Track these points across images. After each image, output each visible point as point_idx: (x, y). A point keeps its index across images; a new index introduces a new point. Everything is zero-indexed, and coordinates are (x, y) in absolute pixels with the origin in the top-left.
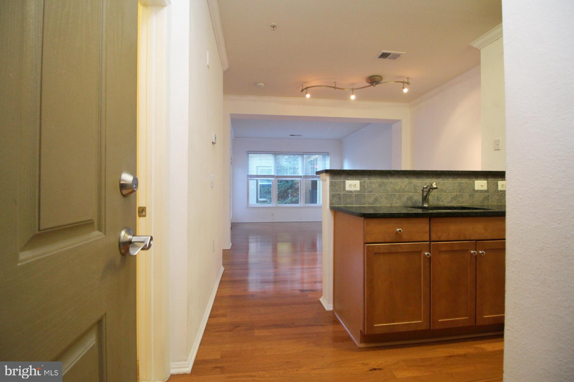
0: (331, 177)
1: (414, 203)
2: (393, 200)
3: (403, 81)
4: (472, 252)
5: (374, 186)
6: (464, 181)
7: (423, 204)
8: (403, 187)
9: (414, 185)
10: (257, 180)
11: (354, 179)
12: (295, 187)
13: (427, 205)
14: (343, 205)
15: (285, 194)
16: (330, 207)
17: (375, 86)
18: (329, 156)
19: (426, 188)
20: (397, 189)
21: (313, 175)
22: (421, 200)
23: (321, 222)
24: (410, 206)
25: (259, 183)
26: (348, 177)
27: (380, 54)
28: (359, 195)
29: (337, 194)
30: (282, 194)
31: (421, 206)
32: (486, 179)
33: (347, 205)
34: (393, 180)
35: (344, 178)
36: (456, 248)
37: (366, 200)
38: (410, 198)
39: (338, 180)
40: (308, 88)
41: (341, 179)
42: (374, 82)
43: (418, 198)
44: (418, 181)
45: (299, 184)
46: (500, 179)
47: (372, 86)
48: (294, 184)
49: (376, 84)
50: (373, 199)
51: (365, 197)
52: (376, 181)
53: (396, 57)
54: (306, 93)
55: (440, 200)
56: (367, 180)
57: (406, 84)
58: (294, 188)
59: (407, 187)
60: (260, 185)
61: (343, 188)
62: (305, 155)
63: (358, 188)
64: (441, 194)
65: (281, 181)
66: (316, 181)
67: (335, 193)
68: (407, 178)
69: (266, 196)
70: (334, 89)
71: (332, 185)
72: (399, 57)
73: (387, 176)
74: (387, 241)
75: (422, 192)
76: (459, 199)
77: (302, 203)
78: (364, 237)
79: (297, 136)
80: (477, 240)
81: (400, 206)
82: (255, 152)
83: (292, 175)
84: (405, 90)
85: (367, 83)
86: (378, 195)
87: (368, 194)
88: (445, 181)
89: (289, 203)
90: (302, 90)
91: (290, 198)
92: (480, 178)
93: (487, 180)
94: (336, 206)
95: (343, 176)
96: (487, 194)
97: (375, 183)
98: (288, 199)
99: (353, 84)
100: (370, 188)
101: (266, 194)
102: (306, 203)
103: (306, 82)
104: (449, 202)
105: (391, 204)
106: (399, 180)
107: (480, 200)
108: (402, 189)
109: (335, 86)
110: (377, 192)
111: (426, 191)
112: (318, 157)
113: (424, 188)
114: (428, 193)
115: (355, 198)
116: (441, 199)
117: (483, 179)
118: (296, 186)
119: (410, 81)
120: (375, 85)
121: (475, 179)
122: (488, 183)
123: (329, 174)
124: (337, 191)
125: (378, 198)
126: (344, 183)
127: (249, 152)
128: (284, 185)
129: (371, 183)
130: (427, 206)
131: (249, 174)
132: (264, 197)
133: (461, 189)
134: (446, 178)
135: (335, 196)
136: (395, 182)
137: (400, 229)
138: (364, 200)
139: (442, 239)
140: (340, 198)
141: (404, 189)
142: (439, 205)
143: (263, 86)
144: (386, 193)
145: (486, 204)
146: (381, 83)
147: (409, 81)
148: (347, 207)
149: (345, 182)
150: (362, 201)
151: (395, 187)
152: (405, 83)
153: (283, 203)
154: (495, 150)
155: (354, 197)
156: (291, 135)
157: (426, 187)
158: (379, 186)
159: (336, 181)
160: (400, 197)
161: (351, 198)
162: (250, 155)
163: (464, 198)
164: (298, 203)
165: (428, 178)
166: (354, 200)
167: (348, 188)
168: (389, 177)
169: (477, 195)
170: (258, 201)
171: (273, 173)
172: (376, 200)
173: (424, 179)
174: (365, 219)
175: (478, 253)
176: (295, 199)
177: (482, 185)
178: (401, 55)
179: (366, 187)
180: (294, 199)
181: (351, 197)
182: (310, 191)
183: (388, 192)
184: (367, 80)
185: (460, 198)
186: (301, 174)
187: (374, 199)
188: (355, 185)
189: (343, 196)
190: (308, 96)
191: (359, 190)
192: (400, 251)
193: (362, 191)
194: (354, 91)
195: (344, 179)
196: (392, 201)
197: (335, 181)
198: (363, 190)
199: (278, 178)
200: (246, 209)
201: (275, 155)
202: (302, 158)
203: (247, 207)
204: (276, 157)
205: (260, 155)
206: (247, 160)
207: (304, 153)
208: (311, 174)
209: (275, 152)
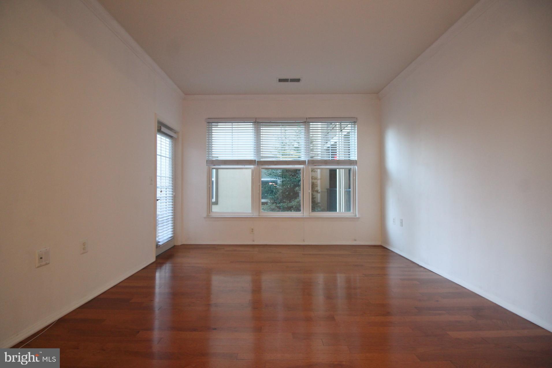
18: (356, 124)
21: (325, 159)
62: (311, 123)
79: (291, 80)
102: (312, 211)
127: (212, 121)
131: (212, 158)
156: (280, 80)
164: (300, 210)
176: (296, 202)
182: (327, 189)
186: (303, 158)
199: (262, 165)
200: (204, 218)
201: (256, 124)
202: (305, 130)
203: (207, 216)
204: (258, 127)
205: (231, 124)
206: (207, 134)
207: (308, 120)
208: (327, 157)
209: (256, 118)
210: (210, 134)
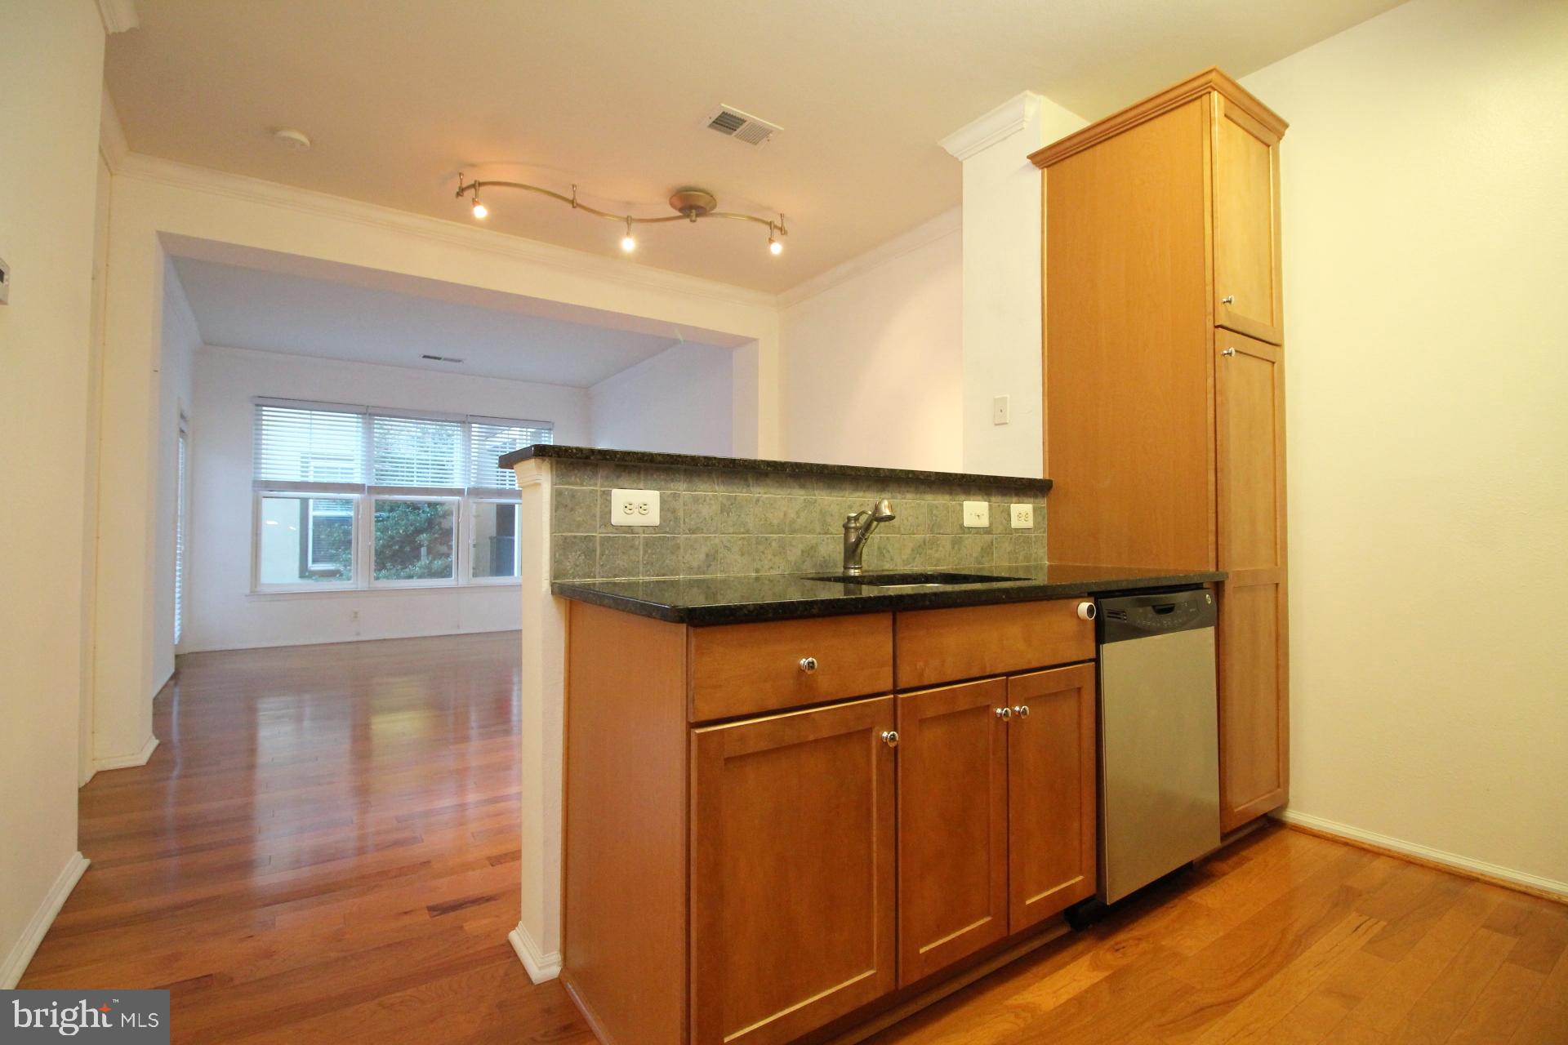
0: (557, 476)
1: (821, 566)
2: (763, 556)
3: (769, 221)
4: (999, 711)
5: (705, 511)
6: (939, 501)
7: (846, 568)
8: (792, 515)
9: (821, 510)
10: (304, 502)
11: (641, 486)
12: (443, 526)
13: (857, 571)
14: (603, 577)
15: (408, 549)
16: (552, 585)
17: (694, 221)
18: (552, 432)
19: (856, 519)
20: (775, 522)
21: (499, 486)
22: (840, 557)
23: (519, 632)
24: (810, 576)
25: (312, 513)
26: (618, 477)
27: (716, 115)
28: (657, 540)
29: (581, 537)
30: (397, 547)
31: (840, 575)
32: (985, 497)
33: (615, 576)
34: (762, 491)
35: (607, 477)
36: (963, 705)
37: (680, 558)
38: (809, 552)
39: (586, 486)
40: (481, 184)
41: (596, 485)
42: (691, 207)
43: (832, 550)
44: (831, 498)
45: (454, 518)
46: (1015, 499)
47: (688, 220)
48: (440, 517)
49: (697, 215)
50: (702, 556)
51: (679, 548)
52: (711, 494)
53: (758, 135)
54: (475, 202)
55: (887, 555)
56: (683, 490)
57: (777, 233)
58: (441, 529)
59: (803, 515)
60: (314, 517)
61: (601, 517)
62: (473, 425)
63: (653, 517)
64: (888, 538)
65: (393, 507)
66: (511, 508)
67: (573, 534)
68: (802, 486)
69: (337, 555)
70: (569, 206)
71: (560, 503)
72: (765, 139)
73: (746, 480)
74: (770, 707)
75: (843, 531)
76: (930, 551)
77: (461, 577)
78: (690, 701)
79: (446, 359)
80: (1008, 674)
81: (783, 576)
82: (288, 403)
83: (429, 485)
84: (776, 249)
85: (670, 206)
86: (717, 541)
87: (686, 539)
88: (898, 501)
89: (420, 577)
90: (461, 192)
91: (424, 560)
92: (974, 494)
93: (989, 502)
94: (577, 581)
95: (601, 473)
96: (988, 537)
97: (710, 499)
98: (419, 564)
99: (628, 204)
100: (694, 516)
101: (337, 549)
102: (475, 575)
103: (473, 165)
104: (907, 562)
105: (757, 571)
106: (782, 493)
107: (974, 555)
108: (787, 522)
109: (574, 196)
110: (715, 532)
111: (856, 529)
112: (518, 437)
113: (849, 519)
114: (863, 535)
115: (645, 552)
116: (888, 551)
117: (980, 498)
118: (445, 525)
119: (787, 226)
120: (694, 218)
121: (963, 497)
122: (990, 508)
123: (551, 464)
124: (579, 526)
125: (717, 552)
126: (607, 496)
127: (263, 401)
128: (403, 520)
129: (696, 500)
130: (857, 574)
131: (263, 475)
132: (331, 559)
133: (933, 525)
134: (899, 492)
135: (574, 543)
136: (767, 498)
137: (810, 659)
138: (674, 557)
139: (926, 682)
140: (589, 553)
141: (793, 522)
142: (883, 571)
143: (303, 144)
144: (743, 533)
145: (986, 565)
146: (712, 215)
147: (785, 224)
148: (615, 584)
149: (609, 494)
150: (667, 561)
151: (769, 515)
152: (776, 227)
153: (399, 577)
154: (996, 425)
155: (641, 547)
156: (425, 357)
157: (855, 517)
158: (722, 512)
159: (576, 490)
160: (782, 550)
161: (632, 552)
162: (268, 412)
163: (941, 548)
164: (449, 575)
165: (856, 490)
166: (641, 559)
167: (618, 517)
168: (751, 481)
169: (968, 540)
170: (304, 572)
171: (357, 479)
172: (711, 557)
173: (847, 493)
174: (691, 630)
175: (1013, 712)
176: (440, 562)
177: (978, 513)
178: (771, 132)
179: (681, 514)
180: (438, 564)
181: (632, 547)
182: (491, 538)
183: (748, 532)
184: (671, 198)
185: (932, 549)
186: (458, 484)
187: (707, 555)
188: (643, 508)
189: (602, 545)
190: (480, 212)
191: (658, 524)
192: (811, 738)
193: (668, 529)
194: (634, 225)
195: (606, 484)
196: (760, 560)
197: (571, 490)
198: (672, 523)
199: (378, 493)
200: (246, 596)
201: (367, 416)
202: (464, 436)
203: (251, 592)
204: (370, 424)
205: (308, 412)
206: (254, 427)
207: (470, 419)
208: (495, 484)
209: (368, 407)
210: (259, 427)
